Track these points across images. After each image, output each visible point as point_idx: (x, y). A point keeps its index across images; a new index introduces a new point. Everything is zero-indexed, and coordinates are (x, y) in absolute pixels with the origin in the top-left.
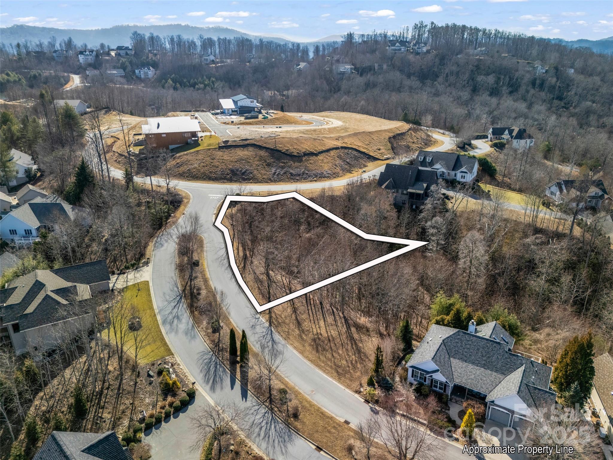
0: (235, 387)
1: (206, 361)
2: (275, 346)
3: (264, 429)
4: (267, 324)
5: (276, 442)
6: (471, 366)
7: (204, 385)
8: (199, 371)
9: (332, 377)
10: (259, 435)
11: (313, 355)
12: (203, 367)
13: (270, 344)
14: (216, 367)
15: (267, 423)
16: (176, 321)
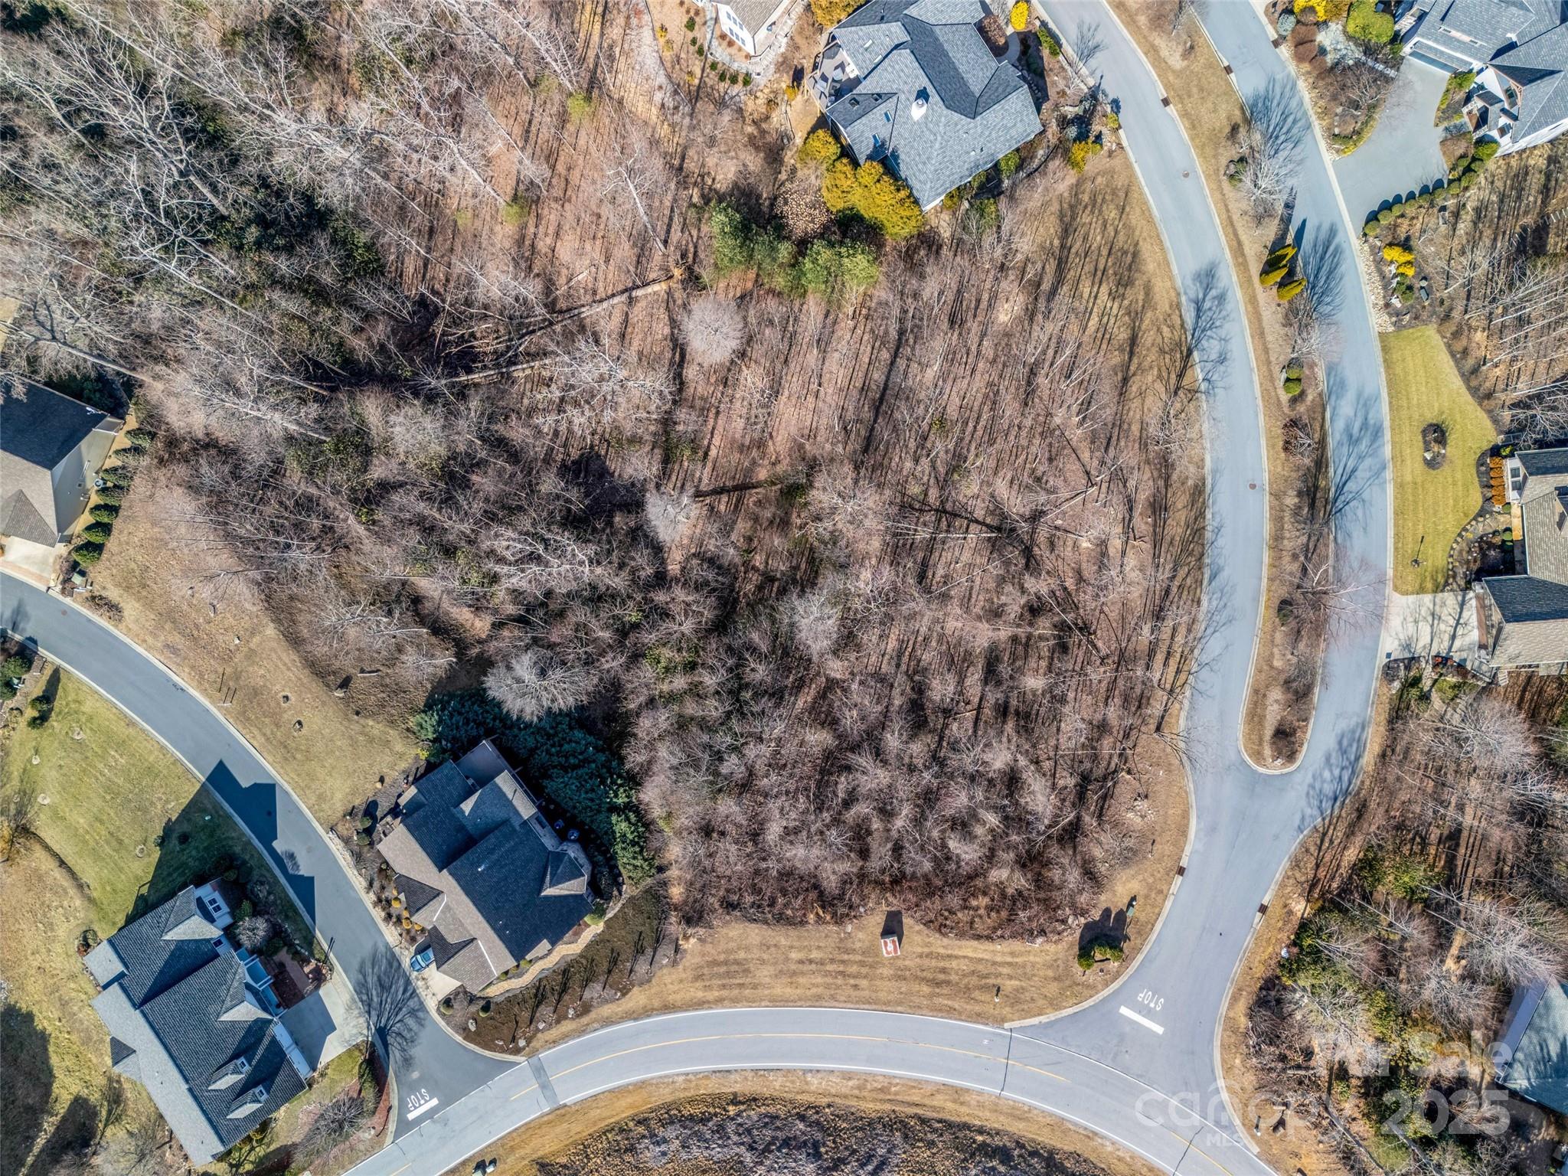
0: (1300, 223)
1: (1328, 299)
2: (1201, 296)
3: (1284, 130)
4: (1196, 355)
5: (1275, 102)
6: (962, 69)
7: (1344, 245)
8: (1345, 279)
9: (1142, 194)
10: (1295, 122)
11: (1146, 250)
12: (1337, 285)
13: (1207, 305)
14: (1316, 276)
15: (1277, 137)
16: (1355, 431)
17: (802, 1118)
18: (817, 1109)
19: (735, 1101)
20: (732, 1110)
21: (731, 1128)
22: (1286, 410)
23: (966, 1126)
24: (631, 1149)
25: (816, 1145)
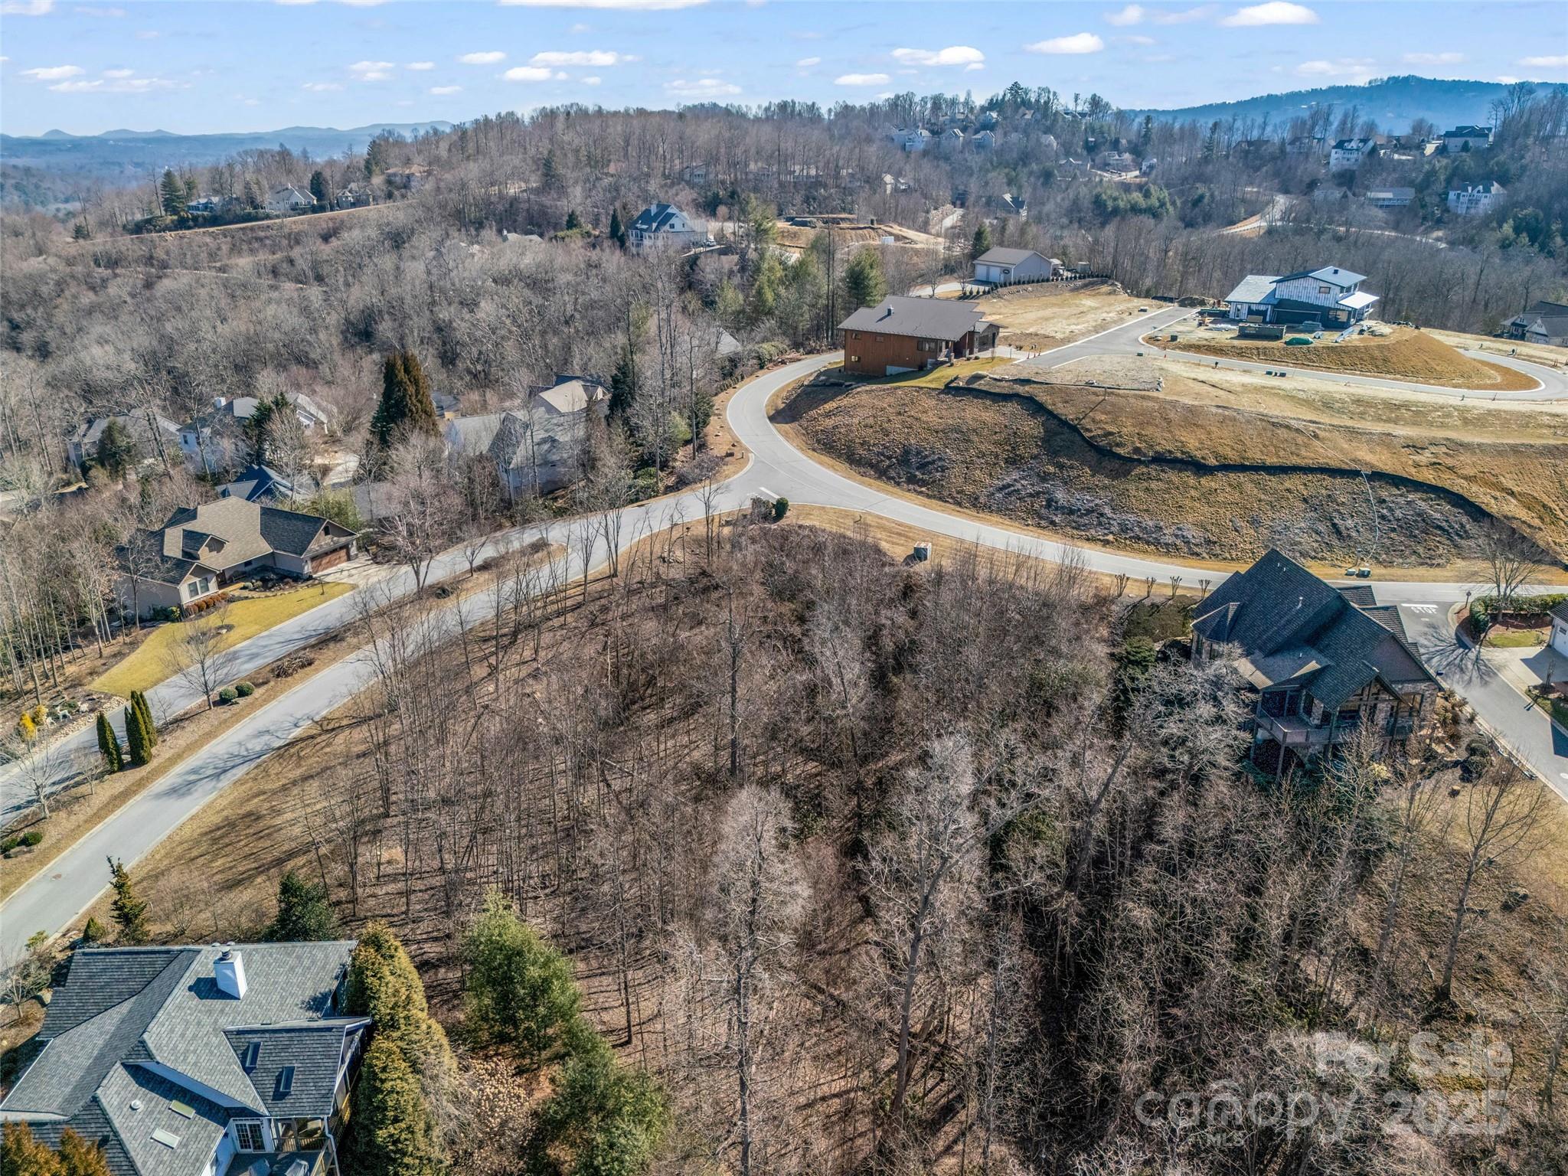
17: (1053, 523)
18: (1039, 526)
19: (1106, 543)
20: (1111, 537)
21: (1115, 529)
22: (272, 683)
23: (928, 496)
24: (1209, 542)
25: (1048, 506)
